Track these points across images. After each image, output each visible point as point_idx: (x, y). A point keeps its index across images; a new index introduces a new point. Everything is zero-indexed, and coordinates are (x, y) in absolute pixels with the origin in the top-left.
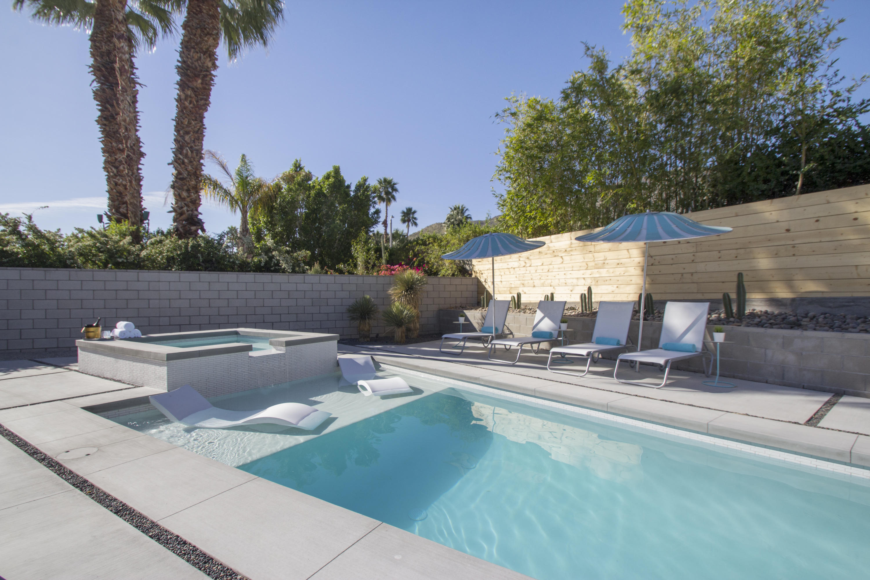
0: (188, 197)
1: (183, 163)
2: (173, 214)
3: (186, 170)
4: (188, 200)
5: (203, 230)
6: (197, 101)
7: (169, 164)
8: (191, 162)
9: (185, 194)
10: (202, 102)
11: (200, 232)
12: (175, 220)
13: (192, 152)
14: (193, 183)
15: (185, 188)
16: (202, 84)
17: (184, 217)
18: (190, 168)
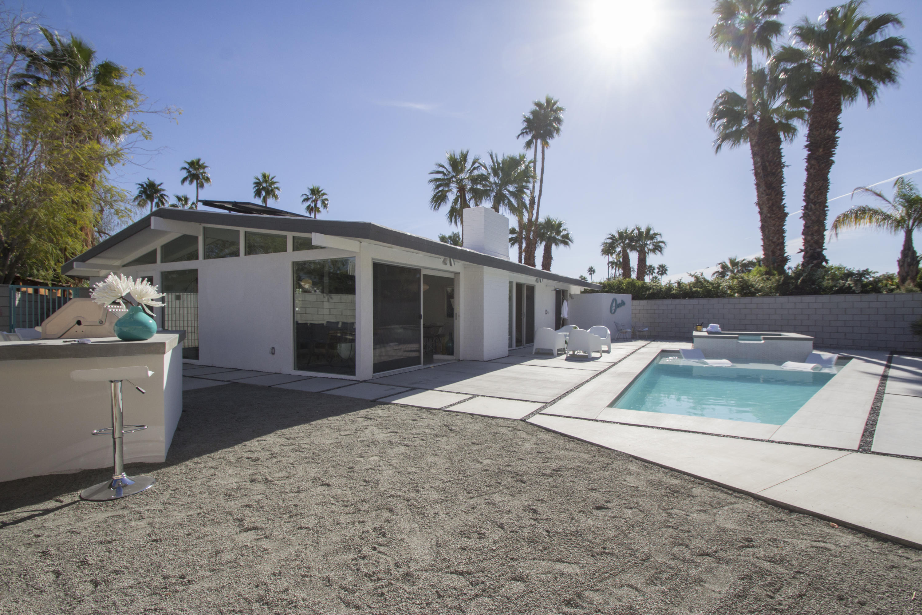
0: (812, 239)
1: (809, 215)
2: (803, 253)
3: (811, 220)
4: (812, 241)
5: (827, 261)
6: (819, 166)
7: (800, 218)
8: (814, 213)
9: (809, 238)
10: (823, 165)
11: (824, 264)
12: (804, 257)
13: (815, 205)
14: (816, 228)
15: (810, 233)
16: (823, 151)
17: (808, 255)
18: (813, 218)
